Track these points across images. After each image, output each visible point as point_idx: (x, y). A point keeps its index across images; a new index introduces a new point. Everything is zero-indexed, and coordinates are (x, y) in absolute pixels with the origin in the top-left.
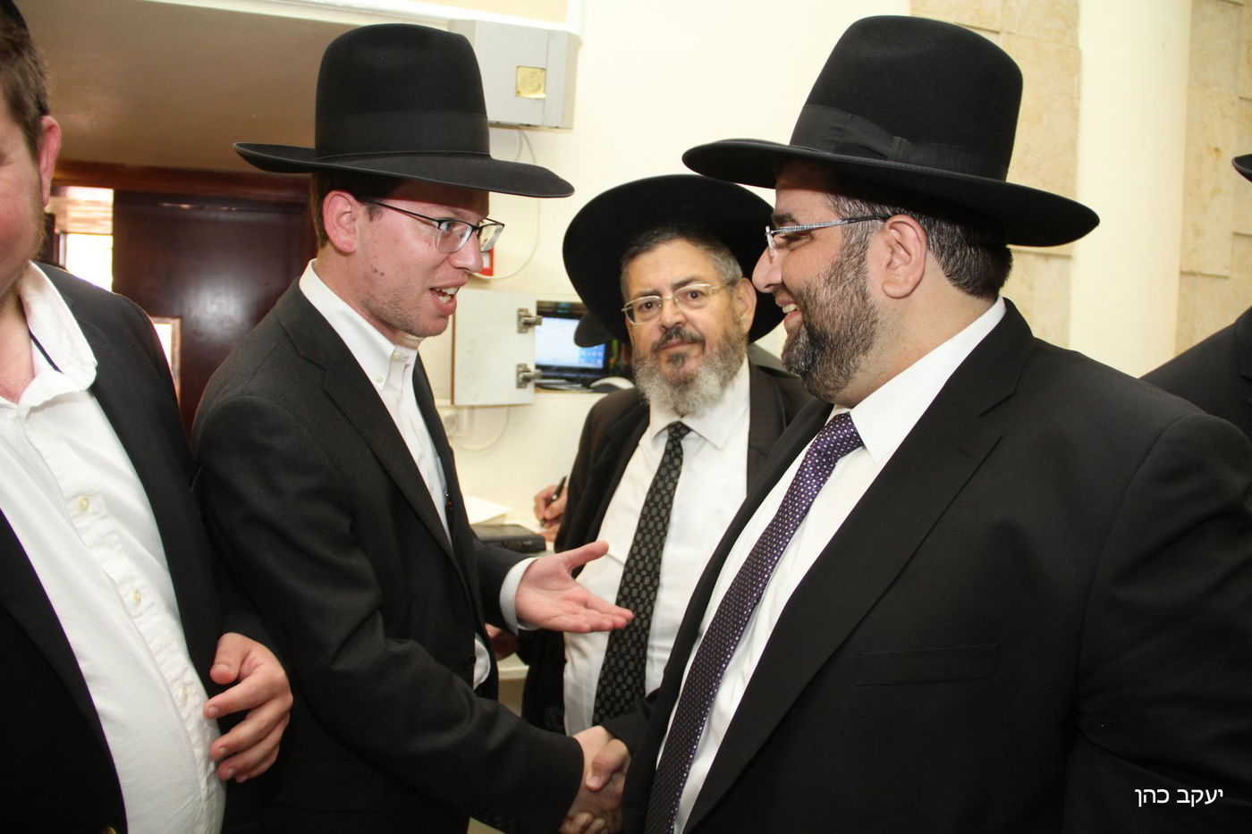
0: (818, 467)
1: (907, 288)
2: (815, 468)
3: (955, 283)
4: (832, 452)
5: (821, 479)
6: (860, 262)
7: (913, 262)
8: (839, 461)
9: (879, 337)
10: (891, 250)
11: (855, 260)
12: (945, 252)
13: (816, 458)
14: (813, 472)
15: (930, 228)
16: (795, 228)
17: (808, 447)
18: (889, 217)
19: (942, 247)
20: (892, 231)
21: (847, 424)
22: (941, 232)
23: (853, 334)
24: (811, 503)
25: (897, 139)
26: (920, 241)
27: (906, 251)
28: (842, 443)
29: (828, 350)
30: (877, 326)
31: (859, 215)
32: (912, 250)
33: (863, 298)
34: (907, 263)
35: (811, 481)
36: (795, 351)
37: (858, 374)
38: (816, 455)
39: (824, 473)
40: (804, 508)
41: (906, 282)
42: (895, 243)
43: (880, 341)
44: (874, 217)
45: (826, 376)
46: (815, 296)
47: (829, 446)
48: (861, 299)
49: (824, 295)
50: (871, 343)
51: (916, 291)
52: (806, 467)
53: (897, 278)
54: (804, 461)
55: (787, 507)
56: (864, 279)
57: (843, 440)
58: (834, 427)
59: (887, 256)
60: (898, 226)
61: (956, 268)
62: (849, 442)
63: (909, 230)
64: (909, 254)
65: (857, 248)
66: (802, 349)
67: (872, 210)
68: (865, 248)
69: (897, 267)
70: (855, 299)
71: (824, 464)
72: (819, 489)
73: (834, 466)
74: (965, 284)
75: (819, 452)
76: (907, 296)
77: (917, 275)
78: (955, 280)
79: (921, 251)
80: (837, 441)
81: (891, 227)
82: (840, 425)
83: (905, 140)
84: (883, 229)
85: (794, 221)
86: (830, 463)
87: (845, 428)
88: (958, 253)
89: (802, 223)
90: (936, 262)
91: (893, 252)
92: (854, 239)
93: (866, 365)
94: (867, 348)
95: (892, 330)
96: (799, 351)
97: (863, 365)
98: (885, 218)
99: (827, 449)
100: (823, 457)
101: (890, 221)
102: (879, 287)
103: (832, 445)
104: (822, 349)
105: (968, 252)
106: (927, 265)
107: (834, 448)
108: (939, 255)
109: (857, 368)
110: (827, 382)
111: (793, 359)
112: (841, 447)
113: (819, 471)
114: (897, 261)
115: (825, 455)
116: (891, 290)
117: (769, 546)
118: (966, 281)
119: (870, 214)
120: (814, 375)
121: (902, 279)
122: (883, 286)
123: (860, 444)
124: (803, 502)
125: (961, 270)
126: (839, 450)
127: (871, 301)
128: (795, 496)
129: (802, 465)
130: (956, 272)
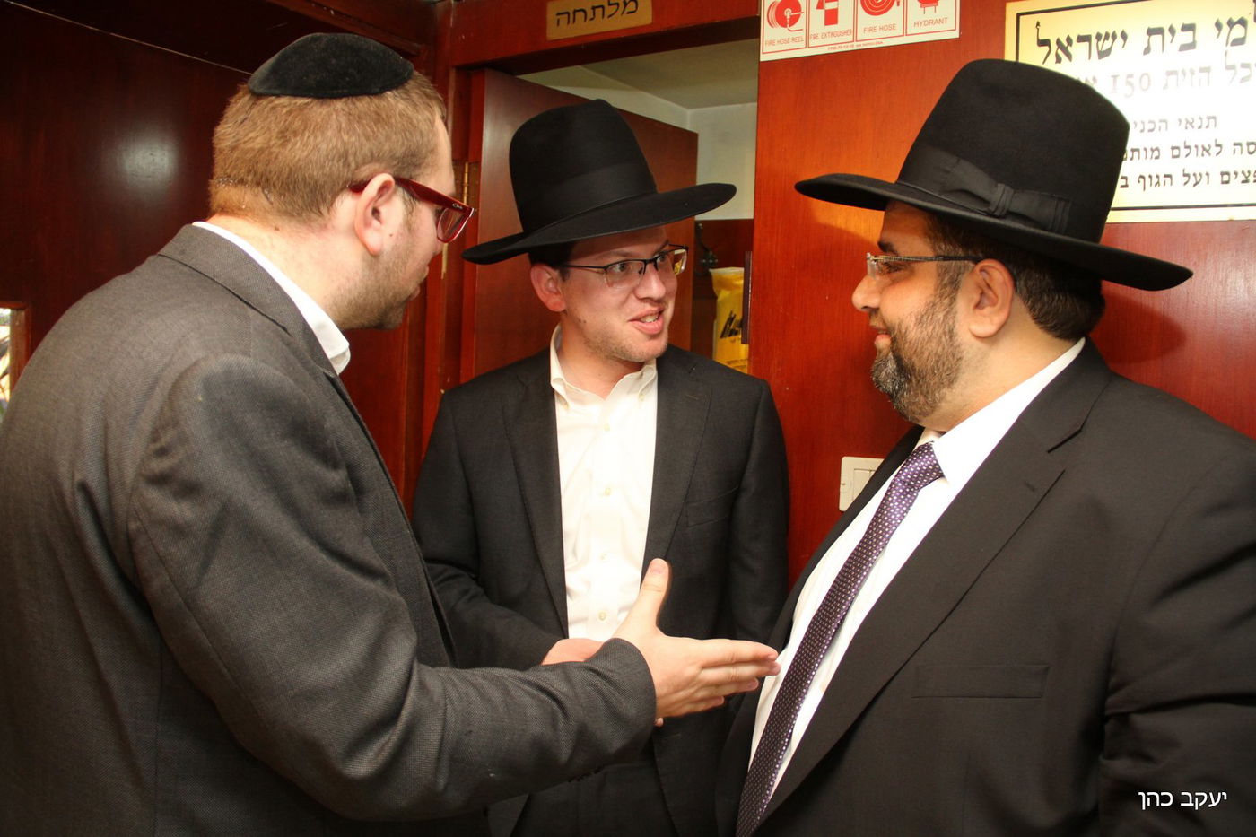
3: (1043, 326)
5: (905, 508)
8: (921, 490)
9: (964, 373)
10: (980, 292)
17: (892, 477)
30: (963, 364)
31: (952, 254)
33: (951, 337)
37: (943, 404)
38: (900, 484)
39: (907, 502)
48: (948, 337)
49: (914, 334)
50: (956, 378)
52: (890, 496)
54: (888, 491)
55: (871, 534)
61: (1043, 311)
62: (931, 474)
70: (943, 339)
74: (1053, 327)
86: (913, 492)
88: (1045, 298)
90: (1023, 306)
93: (952, 397)
94: (952, 382)
97: (949, 397)
99: (911, 480)
101: (981, 264)
104: (909, 381)
107: (917, 479)
108: (1025, 300)
109: (942, 399)
112: (924, 478)
113: (903, 500)
118: (1053, 324)
123: (942, 476)
128: (880, 524)
129: (886, 495)
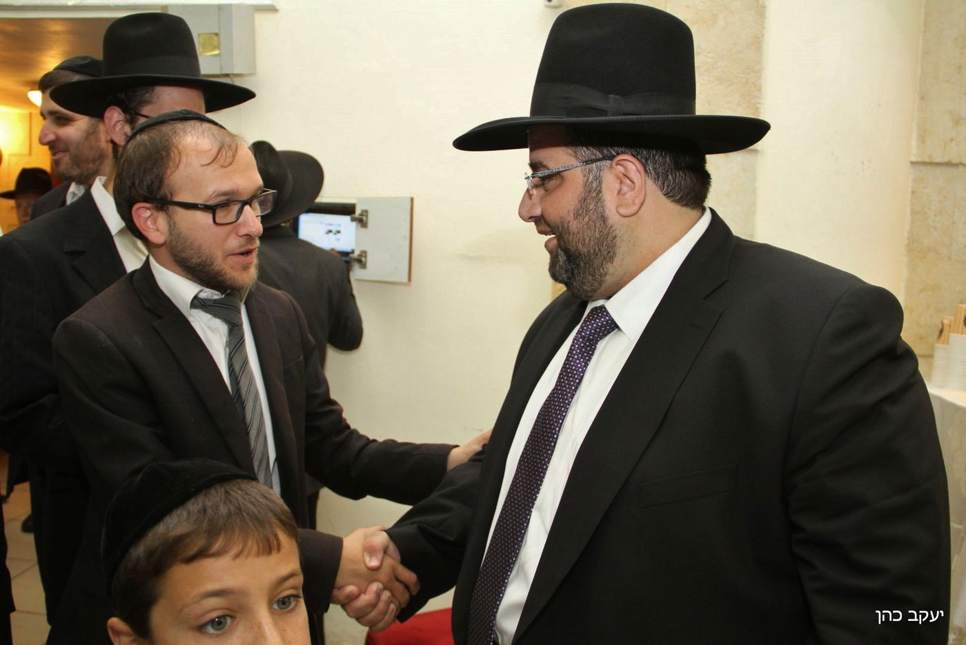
0: (584, 350)
1: (635, 208)
2: (581, 350)
4: (593, 336)
6: (598, 194)
7: (637, 188)
11: (594, 194)
12: (660, 177)
13: (582, 342)
14: (580, 353)
15: (647, 160)
16: (546, 172)
18: (614, 157)
19: (658, 174)
20: (619, 166)
21: (603, 314)
22: (655, 163)
23: (600, 250)
24: (582, 377)
25: (611, 96)
26: (639, 172)
27: (631, 181)
28: (600, 329)
29: (582, 264)
32: (635, 180)
34: (633, 189)
35: (580, 360)
36: (558, 268)
40: (577, 381)
41: (634, 204)
42: (622, 175)
43: (622, 249)
44: (604, 158)
45: (583, 283)
46: (568, 227)
47: (590, 332)
51: (643, 208)
53: (626, 201)
56: (603, 207)
57: (601, 326)
58: (593, 317)
59: (618, 186)
60: (621, 162)
63: (630, 164)
64: (633, 183)
65: (594, 185)
66: (563, 266)
67: (601, 152)
68: (600, 183)
69: (625, 193)
71: (588, 346)
72: (586, 365)
73: (596, 347)
75: (583, 338)
76: (636, 214)
77: (641, 198)
78: (672, 197)
79: (642, 179)
80: (596, 328)
81: (617, 164)
82: (598, 316)
83: (617, 96)
84: (611, 166)
85: (545, 167)
87: (601, 317)
89: (551, 167)
91: (621, 182)
92: (591, 177)
95: (629, 241)
96: (561, 267)
98: (611, 158)
100: (587, 341)
102: (614, 210)
103: (593, 331)
105: (678, 174)
106: (647, 188)
110: (585, 288)
111: (557, 273)
114: (625, 189)
115: (589, 339)
116: (623, 211)
117: (553, 409)
119: (601, 156)
120: (575, 283)
121: (631, 202)
122: (617, 208)
124: (576, 376)
125: (674, 188)
126: (598, 335)
127: (610, 222)
130: (671, 191)
